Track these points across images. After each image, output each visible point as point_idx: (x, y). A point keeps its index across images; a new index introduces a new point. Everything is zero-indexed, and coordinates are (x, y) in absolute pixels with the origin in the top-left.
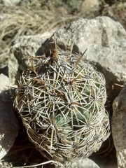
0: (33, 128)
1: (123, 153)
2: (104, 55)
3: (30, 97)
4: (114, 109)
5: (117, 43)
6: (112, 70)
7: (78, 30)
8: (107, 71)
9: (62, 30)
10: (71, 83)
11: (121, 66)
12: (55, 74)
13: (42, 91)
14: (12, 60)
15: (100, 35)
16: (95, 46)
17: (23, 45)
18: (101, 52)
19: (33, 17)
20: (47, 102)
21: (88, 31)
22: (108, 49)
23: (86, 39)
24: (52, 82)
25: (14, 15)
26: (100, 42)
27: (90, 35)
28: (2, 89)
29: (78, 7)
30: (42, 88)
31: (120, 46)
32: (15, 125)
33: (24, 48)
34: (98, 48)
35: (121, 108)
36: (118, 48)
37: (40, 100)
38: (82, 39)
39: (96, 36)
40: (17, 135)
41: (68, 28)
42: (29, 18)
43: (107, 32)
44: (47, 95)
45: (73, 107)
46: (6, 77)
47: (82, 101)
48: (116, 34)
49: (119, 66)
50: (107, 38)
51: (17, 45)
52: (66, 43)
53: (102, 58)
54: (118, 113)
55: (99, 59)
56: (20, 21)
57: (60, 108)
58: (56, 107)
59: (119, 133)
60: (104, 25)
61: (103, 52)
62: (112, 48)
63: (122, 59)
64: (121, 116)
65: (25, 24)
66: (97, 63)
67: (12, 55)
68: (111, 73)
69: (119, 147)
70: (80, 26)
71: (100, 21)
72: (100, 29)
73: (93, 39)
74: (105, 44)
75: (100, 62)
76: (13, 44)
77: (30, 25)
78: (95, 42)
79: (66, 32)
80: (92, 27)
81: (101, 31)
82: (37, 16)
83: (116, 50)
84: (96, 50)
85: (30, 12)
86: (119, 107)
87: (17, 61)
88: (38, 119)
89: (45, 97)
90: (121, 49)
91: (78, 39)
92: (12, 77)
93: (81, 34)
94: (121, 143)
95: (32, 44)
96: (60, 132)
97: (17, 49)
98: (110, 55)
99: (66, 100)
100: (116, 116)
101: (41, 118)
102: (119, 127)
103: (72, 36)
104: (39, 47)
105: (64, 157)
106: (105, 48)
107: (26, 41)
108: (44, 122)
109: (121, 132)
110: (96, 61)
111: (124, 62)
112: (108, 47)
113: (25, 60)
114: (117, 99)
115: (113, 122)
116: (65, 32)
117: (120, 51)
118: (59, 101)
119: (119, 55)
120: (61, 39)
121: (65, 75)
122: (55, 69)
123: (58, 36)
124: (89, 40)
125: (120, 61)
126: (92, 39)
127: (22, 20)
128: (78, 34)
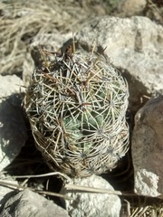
0: (40, 130)
1: (142, 174)
2: (135, 61)
3: (39, 95)
4: (136, 121)
5: (155, 50)
6: (143, 80)
7: (107, 30)
8: (136, 81)
9: (88, 29)
10: (85, 83)
11: (154, 76)
12: (68, 72)
13: (53, 89)
14: (29, 61)
15: (134, 38)
16: (126, 50)
17: (42, 43)
18: (132, 58)
19: (61, 14)
20: (56, 101)
21: (118, 32)
22: (142, 55)
23: (115, 41)
24: (64, 80)
25: (38, 10)
26: (132, 46)
27: (120, 36)
28: (13, 91)
29: (119, 7)
30: (53, 86)
31: (157, 54)
32: (23, 133)
33: (42, 46)
34: (129, 53)
35: (144, 121)
36: (154, 55)
37: (50, 99)
38: (110, 40)
39: (128, 38)
40: (24, 145)
41: (95, 27)
42: (56, 15)
43: (142, 35)
44: (57, 94)
45: (84, 110)
46: (19, 79)
47: (96, 104)
48: (156, 39)
49: (152, 76)
50: (141, 42)
51: (35, 44)
52: (90, 43)
53: (132, 65)
54: (140, 126)
55: (129, 65)
56: (44, 18)
57: (69, 109)
58: (66, 108)
59: (140, 150)
60: (139, 26)
61: (135, 58)
62: (147, 55)
63: (156, 68)
64: (143, 130)
65: (50, 21)
66: (126, 70)
67: (29, 55)
68: (141, 83)
69: (137, 166)
70: (109, 25)
71: (135, 21)
72: (133, 30)
73: (124, 42)
74: (138, 49)
75: (129, 70)
76: (31, 42)
77: (56, 24)
78: (126, 46)
79: (92, 31)
80: (124, 27)
81: (134, 34)
82: (65, 13)
83: (152, 57)
84: (127, 56)
85: (58, 9)
86: (142, 119)
87: (33, 62)
88: (45, 119)
89: (55, 96)
90: (158, 57)
91: (105, 39)
92: (26, 81)
93: (109, 34)
94: (140, 162)
95: (53, 43)
96: (68, 135)
97: (35, 48)
98: (143, 62)
99: (77, 101)
100: (138, 129)
101: (49, 119)
102: (140, 142)
103: (98, 36)
104: (59, 46)
105: (71, 168)
106: (138, 54)
107: (46, 39)
108: (52, 123)
109: (142, 149)
110: (125, 67)
111: (158, 71)
112: (142, 52)
113: (42, 61)
114: (141, 110)
115: (134, 137)
116: (90, 31)
117: (156, 59)
118: (69, 101)
119: (153, 63)
120: (85, 39)
121: (79, 74)
122: (69, 66)
123: (82, 35)
124: (119, 42)
125: (154, 70)
126: (122, 41)
127: (46, 16)
128: (105, 34)
